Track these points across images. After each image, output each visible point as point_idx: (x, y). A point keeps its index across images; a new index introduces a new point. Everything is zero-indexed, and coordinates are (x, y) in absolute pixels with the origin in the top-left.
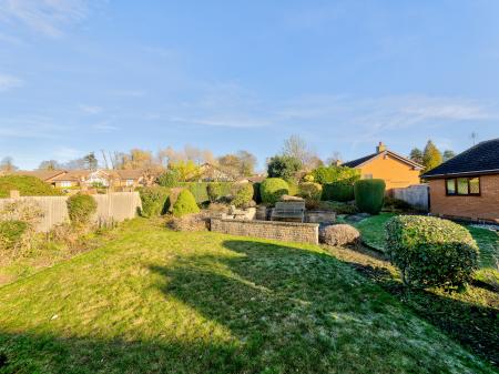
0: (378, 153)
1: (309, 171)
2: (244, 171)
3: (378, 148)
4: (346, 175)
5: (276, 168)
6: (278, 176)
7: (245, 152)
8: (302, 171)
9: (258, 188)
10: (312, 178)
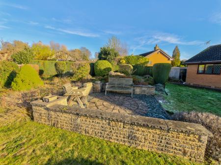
0: (155, 50)
1: (123, 58)
2: (84, 58)
3: (155, 48)
4: (142, 61)
5: (104, 55)
6: (105, 59)
7: (85, 48)
8: (119, 57)
9: (93, 66)
10: (124, 61)
